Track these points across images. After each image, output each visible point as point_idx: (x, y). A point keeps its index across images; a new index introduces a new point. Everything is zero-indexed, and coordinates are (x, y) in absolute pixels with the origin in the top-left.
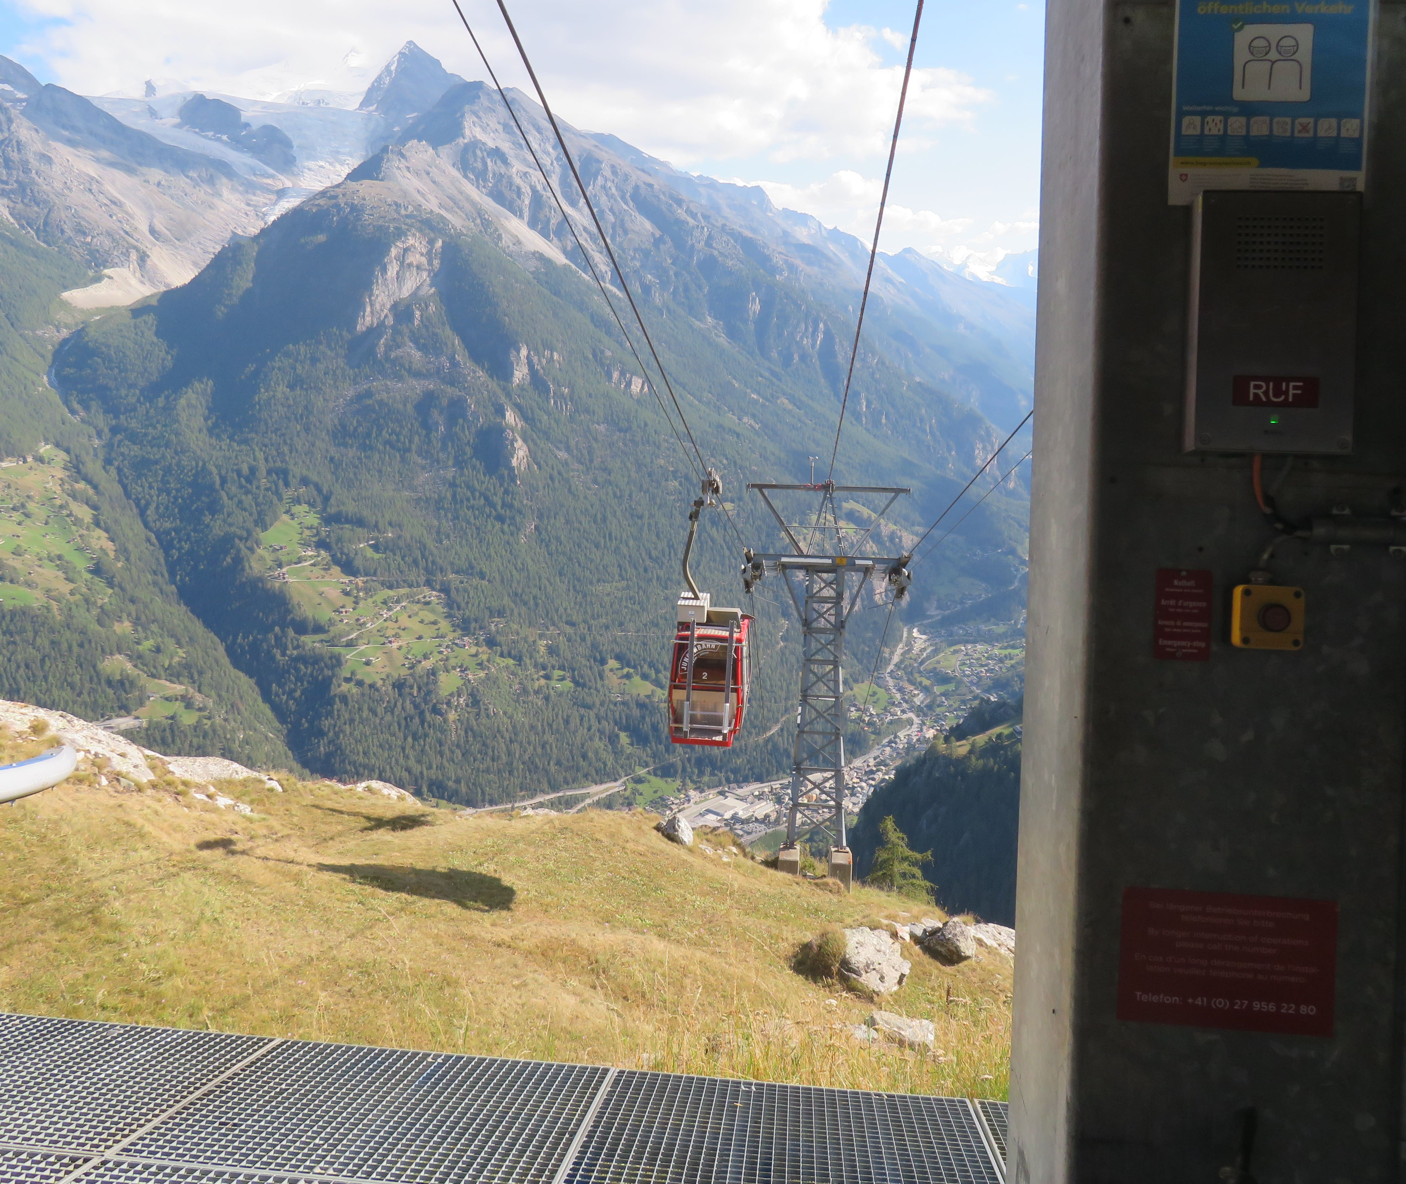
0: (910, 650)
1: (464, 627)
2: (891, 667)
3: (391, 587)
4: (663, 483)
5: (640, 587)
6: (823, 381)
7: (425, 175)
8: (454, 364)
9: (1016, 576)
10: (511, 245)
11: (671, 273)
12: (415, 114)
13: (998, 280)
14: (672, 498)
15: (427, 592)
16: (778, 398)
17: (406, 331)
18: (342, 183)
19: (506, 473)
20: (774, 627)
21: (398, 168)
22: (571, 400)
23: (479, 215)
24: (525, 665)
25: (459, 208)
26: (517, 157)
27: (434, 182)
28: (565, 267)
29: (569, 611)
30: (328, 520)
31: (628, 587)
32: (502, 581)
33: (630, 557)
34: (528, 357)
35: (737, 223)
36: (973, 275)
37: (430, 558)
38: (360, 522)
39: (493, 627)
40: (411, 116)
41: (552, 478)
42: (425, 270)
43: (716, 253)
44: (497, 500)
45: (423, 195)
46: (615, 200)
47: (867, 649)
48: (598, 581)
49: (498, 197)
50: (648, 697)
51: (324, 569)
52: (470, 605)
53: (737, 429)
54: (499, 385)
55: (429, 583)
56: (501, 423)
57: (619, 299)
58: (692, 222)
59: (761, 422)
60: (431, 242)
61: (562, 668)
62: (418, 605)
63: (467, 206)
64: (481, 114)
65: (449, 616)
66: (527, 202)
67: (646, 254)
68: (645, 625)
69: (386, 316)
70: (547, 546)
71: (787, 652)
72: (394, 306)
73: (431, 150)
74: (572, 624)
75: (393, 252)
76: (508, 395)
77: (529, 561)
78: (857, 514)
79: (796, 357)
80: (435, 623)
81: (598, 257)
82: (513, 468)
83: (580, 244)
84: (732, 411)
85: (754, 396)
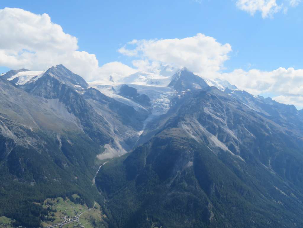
7: (189, 125)
8: (196, 188)
10: (212, 145)
11: (259, 151)
16: (291, 193)
19: (208, 222)
21: (182, 123)
22: (226, 199)
23: (204, 136)
25: (198, 134)
27: (192, 127)
28: (227, 151)
34: (215, 187)
41: (220, 223)
43: (273, 144)
45: (188, 131)
46: (243, 127)
49: (208, 129)
53: (275, 206)
54: (207, 195)
56: (207, 208)
57: (242, 161)
59: (284, 202)
63: (200, 134)
66: (217, 130)
67: (251, 145)
76: (210, 198)
81: (236, 147)
82: (210, 221)
83: (232, 144)
84: (275, 199)
85: (283, 193)
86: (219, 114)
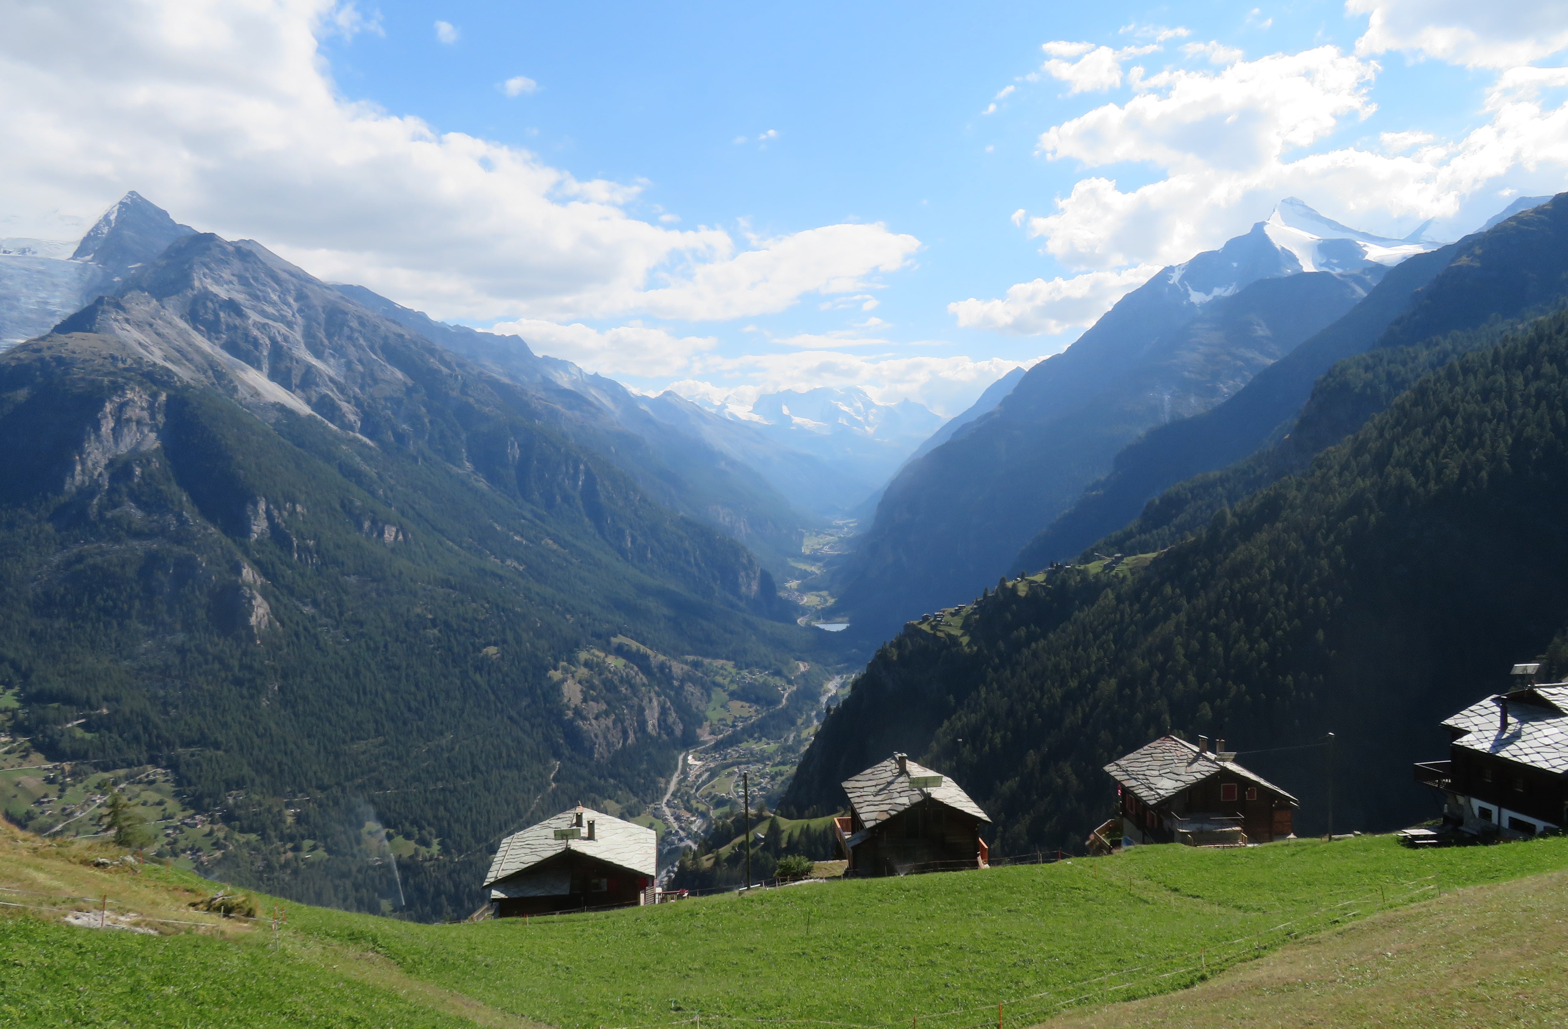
0: (685, 779)
1: (196, 804)
2: (668, 796)
3: (106, 769)
4: (421, 632)
5: (398, 741)
6: (587, 520)
7: (147, 327)
8: (182, 522)
9: (783, 695)
10: (248, 397)
11: (426, 420)
12: (139, 265)
13: (756, 418)
14: (432, 646)
15: (150, 769)
16: (542, 539)
17: (124, 489)
18: (49, 336)
19: (243, 633)
20: (545, 769)
21: (116, 320)
22: (317, 552)
23: (212, 367)
24: (269, 838)
25: (187, 360)
26: (254, 308)
27: (158, 334)
28: (310, 417)
29: (319, 774)
30: (26, 700)
31: (386, 743)
32: (241, 749)
33: (387, 711)
34: (268, 512)
35: (496, 371)
36: (731, 414)
37: (155, 732)
38: (68, 700)
39: (231, 801)
40: (134, 267)
41: (297, 635)
42: (147, 424)
43: (471, 400)
44: (235, 663)
45: (145, 347)
46: (364, 350)
47: (642, 781)
48: (352, 739)
49: (232, 348)
50: (411, 857)
51: (21, 757)
52: (203, 780)
53: (500, 572)
54: (235, 541)
55: (153, 761)
56: (237, 581)
57: (370, 448)
58: (445, 370)
59: (525, 564)
60: (154, 396)
61: (312, 836)
62: (141, 786)
63: (197, 358)
64: (213, 265)
65: (177, 795)
66: (265, 353)
67: (399, 402)
68: (406, 781)
69: (100, 475)
70: (293, 707)
71: (559, 792)
72: (111, 464)
73: (154, 302)
74: (322, 788)
75: (108, 407)
76: (246, 552)
77: (272, 725)
78: (626, 648)
79: (559, 499)
80: (160, 803)
81: (345, 407)
82: (252, 627)
83: (327, 395)
84: (494, 554)
85: (517, 538)
86: (270, 310)
